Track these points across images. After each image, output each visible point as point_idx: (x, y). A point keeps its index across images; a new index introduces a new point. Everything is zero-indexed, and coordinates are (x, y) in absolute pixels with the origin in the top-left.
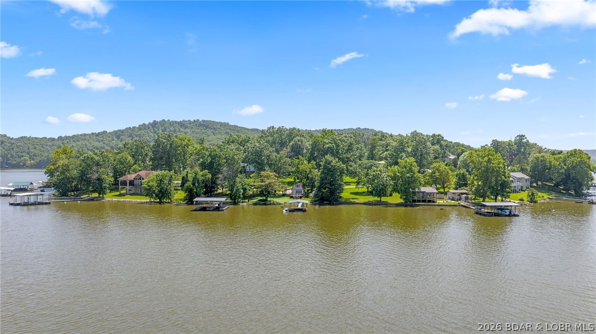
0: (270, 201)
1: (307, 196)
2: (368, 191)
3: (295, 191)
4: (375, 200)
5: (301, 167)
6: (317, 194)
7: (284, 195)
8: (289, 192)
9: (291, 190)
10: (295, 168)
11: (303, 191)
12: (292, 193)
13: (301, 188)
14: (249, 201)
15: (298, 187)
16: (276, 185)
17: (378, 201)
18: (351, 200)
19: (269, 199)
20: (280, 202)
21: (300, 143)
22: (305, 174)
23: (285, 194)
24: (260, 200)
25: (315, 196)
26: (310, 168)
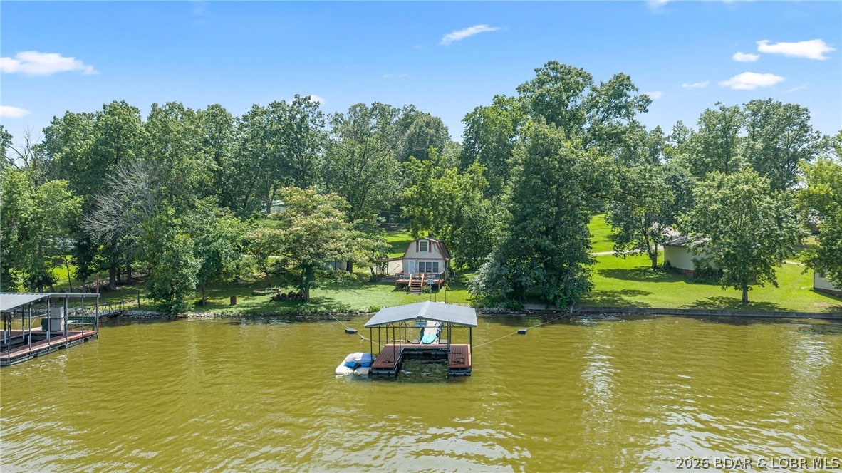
0: (317, 302)
1: (456, 282)
2: (654, 267)
3: (413, 265)
4: (722, 300)
5: (435, 184)
6: (499, 276)
7: (376, 280)
8: (394, 268)
9: (400, 263)
10: (414, 188)
11: (441, 264)
12: (403, 274)
13: (435, 253)
14: (233, 302)
15: (424, 249)
16: (338, 240)
17: (733, 302)
18: (624, 297)
19: (314, 294)
20: (354, 307)
21: (432, 131)
22: (451, 207)
23: (382, 276)
24: (280, 299)
25: (492, 282)
26: (465, 189)
